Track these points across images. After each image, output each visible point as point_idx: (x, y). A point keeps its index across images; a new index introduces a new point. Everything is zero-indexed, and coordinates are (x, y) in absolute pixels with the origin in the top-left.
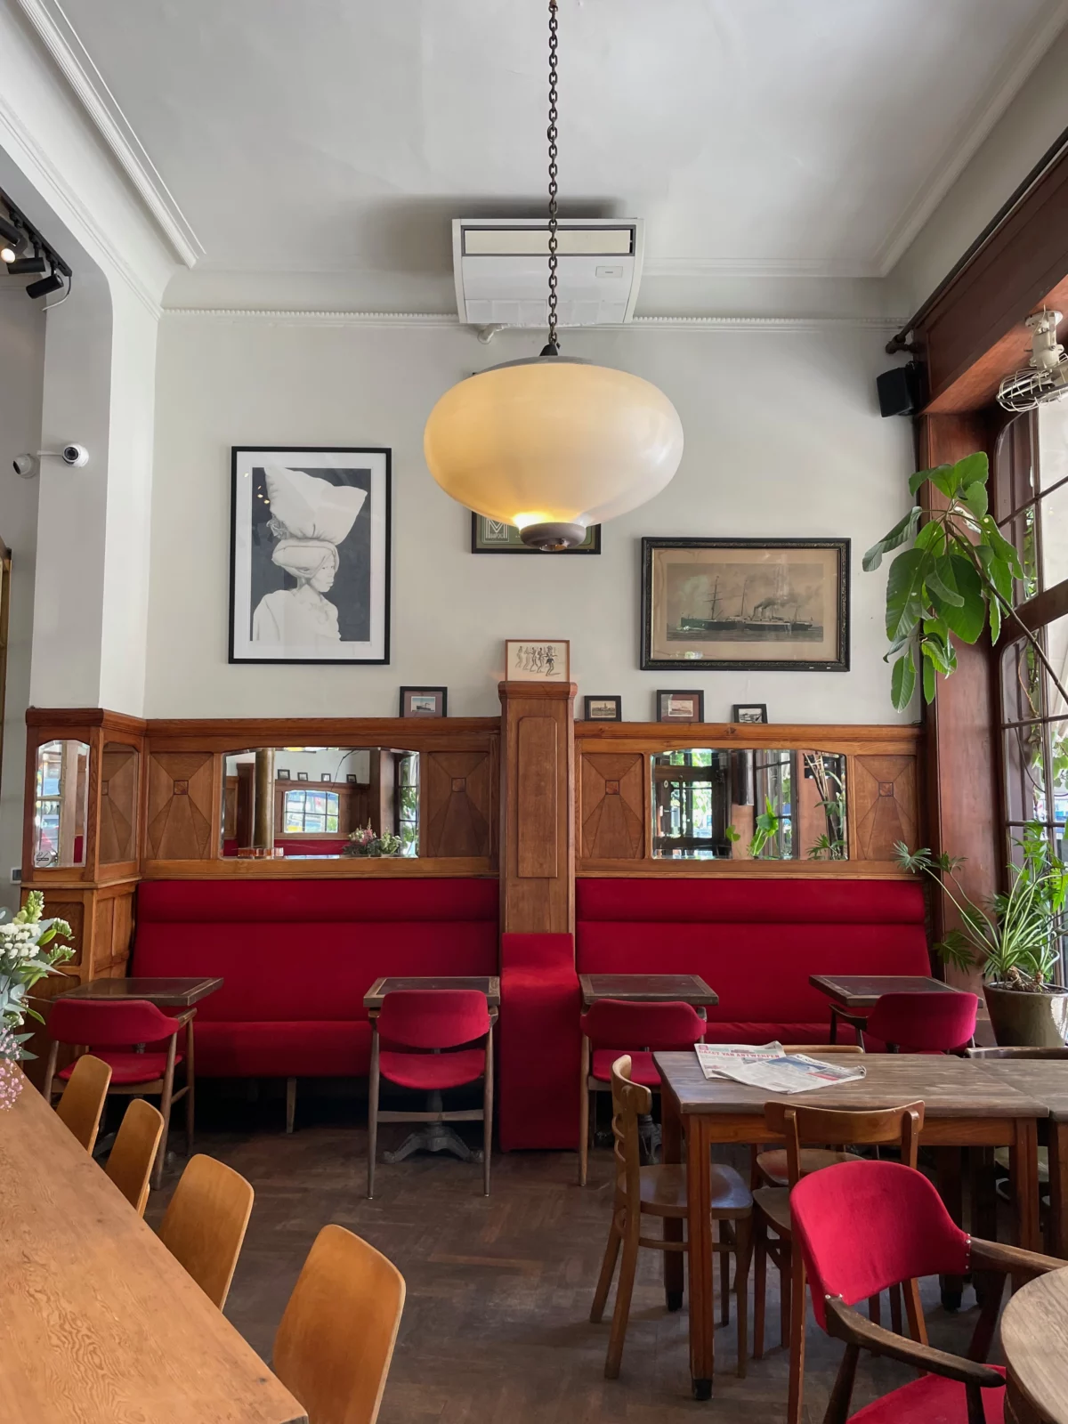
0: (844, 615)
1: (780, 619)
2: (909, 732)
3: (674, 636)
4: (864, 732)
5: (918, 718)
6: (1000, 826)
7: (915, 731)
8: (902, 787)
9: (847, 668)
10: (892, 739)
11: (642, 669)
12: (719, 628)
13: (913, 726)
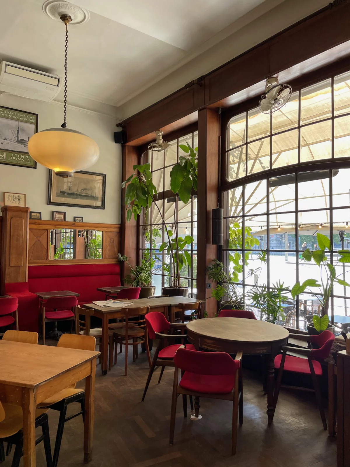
0: (104, 194)
1: (88, 194)
2: (118, 226)
3: (58, 196)
4: (108, 226)
5: (120, 223)
6: (138, 249)
7: (120, 226)
8: (116, 240)
9: (104, 208)
10: (114, 228)
11: (48, 204)
12: (71, 195)
13: (119, 224)
